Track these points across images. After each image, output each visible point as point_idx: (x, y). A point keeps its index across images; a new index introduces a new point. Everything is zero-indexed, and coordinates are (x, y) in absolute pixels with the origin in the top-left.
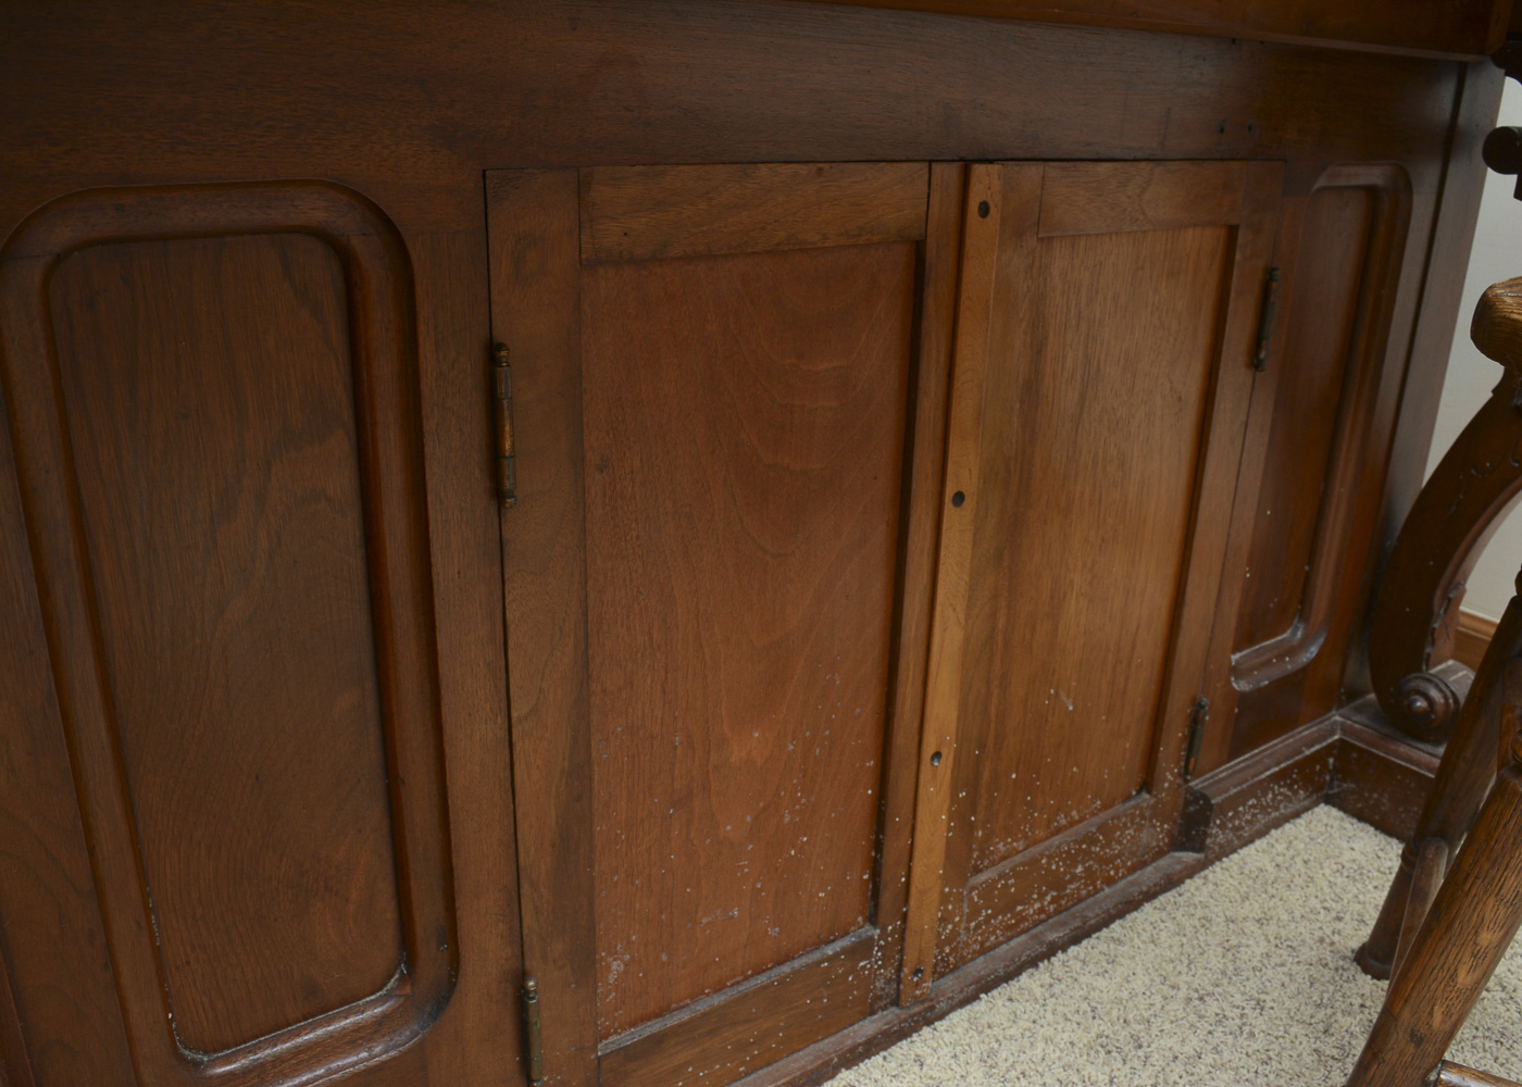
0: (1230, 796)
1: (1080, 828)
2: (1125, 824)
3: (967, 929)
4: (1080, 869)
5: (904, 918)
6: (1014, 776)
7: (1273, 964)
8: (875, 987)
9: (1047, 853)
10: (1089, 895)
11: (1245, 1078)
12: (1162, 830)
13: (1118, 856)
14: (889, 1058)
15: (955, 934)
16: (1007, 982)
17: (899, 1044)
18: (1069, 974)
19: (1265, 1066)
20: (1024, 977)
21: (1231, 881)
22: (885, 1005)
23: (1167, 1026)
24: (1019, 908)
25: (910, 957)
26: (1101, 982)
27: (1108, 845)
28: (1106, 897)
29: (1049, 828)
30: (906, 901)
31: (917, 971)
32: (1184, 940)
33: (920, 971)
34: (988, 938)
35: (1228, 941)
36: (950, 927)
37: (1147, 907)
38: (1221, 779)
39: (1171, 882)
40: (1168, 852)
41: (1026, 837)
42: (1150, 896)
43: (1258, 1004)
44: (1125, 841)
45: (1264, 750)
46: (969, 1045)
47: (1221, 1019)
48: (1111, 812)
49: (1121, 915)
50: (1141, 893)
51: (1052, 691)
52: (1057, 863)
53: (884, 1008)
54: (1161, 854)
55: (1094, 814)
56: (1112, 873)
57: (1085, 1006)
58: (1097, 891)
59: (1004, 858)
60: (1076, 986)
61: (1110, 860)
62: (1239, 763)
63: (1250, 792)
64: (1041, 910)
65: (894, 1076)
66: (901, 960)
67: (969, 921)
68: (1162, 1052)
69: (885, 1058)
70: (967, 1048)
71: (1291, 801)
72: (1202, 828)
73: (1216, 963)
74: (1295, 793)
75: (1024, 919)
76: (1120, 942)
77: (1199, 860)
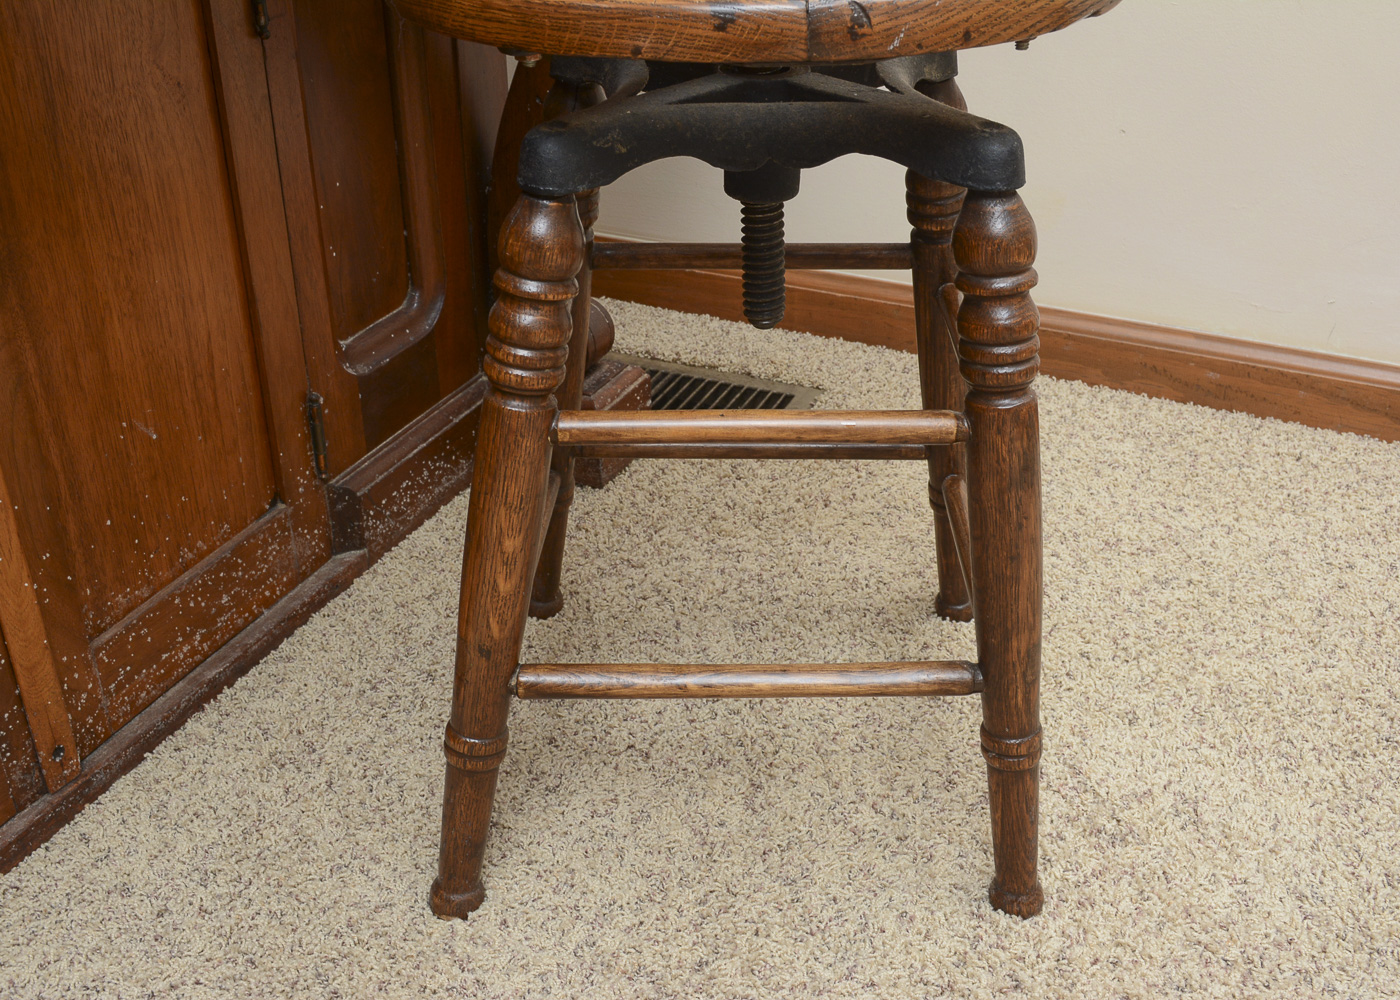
0: (377, 484)
1: (212, 557)
2: (265, 541)
3: (108, 693)
4: (225, 599)
5: (20, 700)
6: (109, 523)
7: (443, 634)
8: (11, 781)
9: (178, 592)
10: (247, 623)
11: (418, 747)
12: (313, 537)
13: (270, 574)
14: (51, 847)
15: (93, 702)
16: (172, 734)
17: (61, 830)
18: (238, 705)
19: (438, 730)
20: (190, 725)
21: (400, 567)
22: (33, 796)
23: (340, 723)
24: (164, 656)
25: (43, 738)
26: (272, 704)
27: (253, 566)
28: (268, 619)
29: (172, 566)
30: (16, 684)
31: (56, 752)
32: (355, 638)
33: (62, 750)
34: (137, 695)
35: (398, 625)
36: (84, 696)
37: (316, 618)
38: (366, 470)
39: (338, 586)
40: (329, 558)
41: (149, 582)
42: (316, 604)
43: (429, 675)
44: (271, 558)
45: (407, 430)
46: (137, 806)
47: (392, 700)
48: (244, 532)
49: (288, 632)
50: (304, 605)
51: (124, 424)
52: (195, 599)
53: (33, 799)
54: (320, 561)
55: (225, 540)
56: (267, 593)
57: (255, 731)
58: (256, 617)
59: (129, 610)
60: (246, 714)
61: (261, 581)
62: (381, 449)
63: (401, 473)
64: (193, 652)
65: (59, 863)
66: (34, 745)
67: (106, 684)
68: (335, 749)
69: (47, 849)
70: (135, 810)
71: (453, 473)
72: (356, 523)
73: (387, 651)
74: (456, 463)
75: (177, 665)
76: (289, 659)
77: (362, 557)
